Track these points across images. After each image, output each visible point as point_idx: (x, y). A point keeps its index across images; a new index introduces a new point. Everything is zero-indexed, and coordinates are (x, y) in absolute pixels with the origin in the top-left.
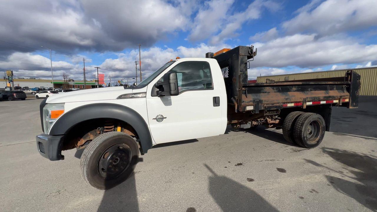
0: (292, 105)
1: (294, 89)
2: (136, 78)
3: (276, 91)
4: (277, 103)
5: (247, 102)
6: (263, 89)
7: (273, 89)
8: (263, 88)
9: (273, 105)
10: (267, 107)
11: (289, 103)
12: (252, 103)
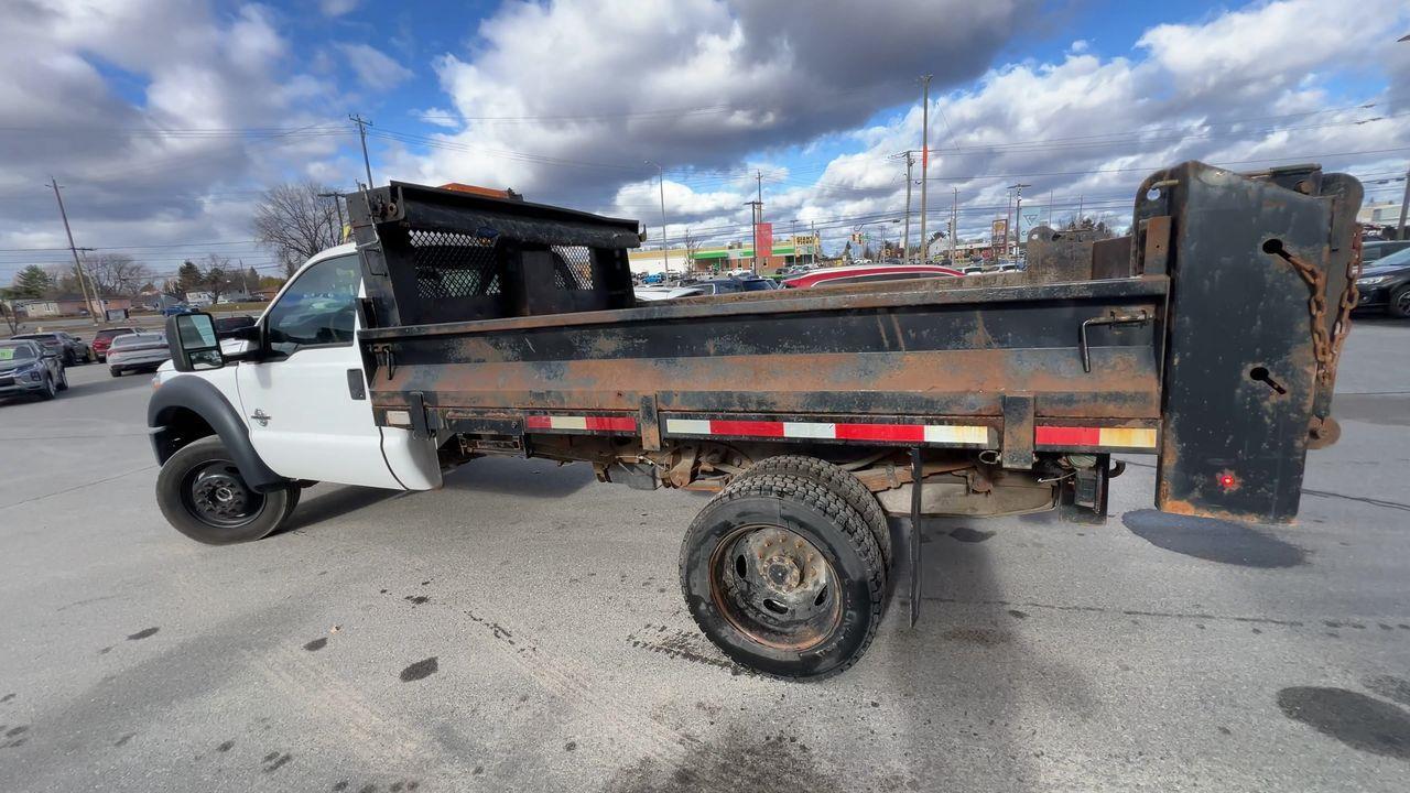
0: (578, 424)
1: (606, 343)
2: (908, 217)
3: (508, 353)
4: (500, 409)
5: (384, 394)
6: (454, 348)
7: (496, 345)
8: (455, 343)
9: (481, 413)
10: (458, 420)
11: (557, 412)
12: (403, 402)
